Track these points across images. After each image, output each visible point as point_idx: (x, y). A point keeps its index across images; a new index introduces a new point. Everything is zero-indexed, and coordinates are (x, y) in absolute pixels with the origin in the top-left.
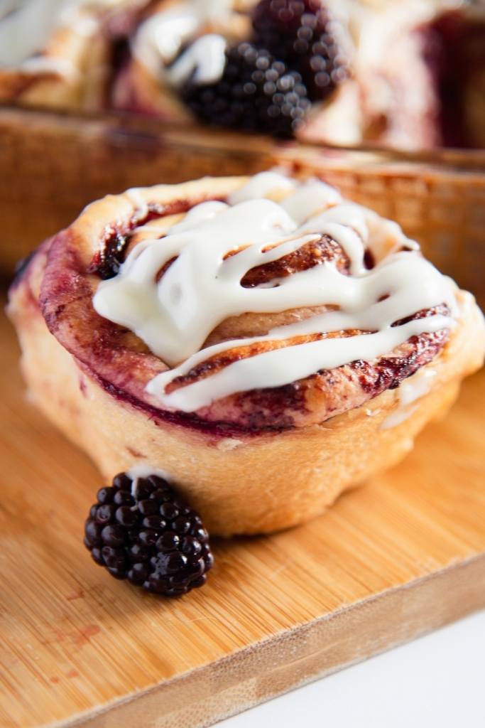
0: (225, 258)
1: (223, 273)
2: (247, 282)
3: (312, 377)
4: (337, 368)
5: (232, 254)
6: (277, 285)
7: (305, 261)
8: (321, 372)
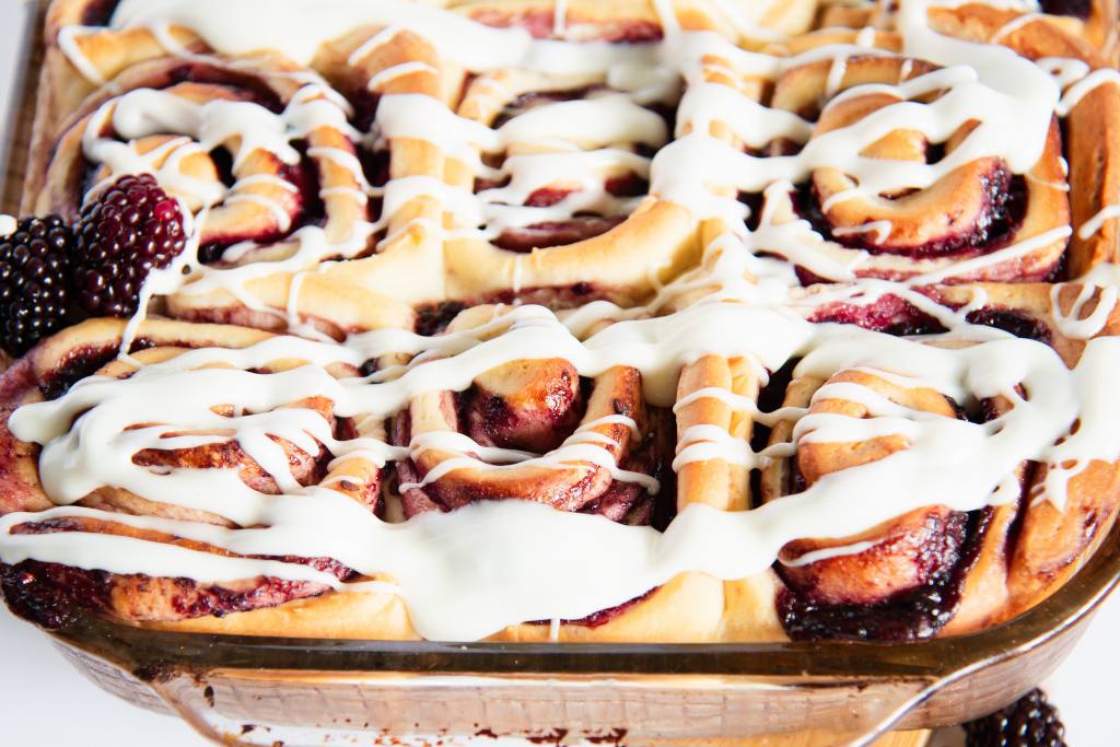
0: (127, 429)
1: (118, 442)
2: (139, 459)
3: (128, 577)
4: (159, 579)
5: (137, 427)
6: (168, 473)
7: (202, 459)
8: (139, 576)
